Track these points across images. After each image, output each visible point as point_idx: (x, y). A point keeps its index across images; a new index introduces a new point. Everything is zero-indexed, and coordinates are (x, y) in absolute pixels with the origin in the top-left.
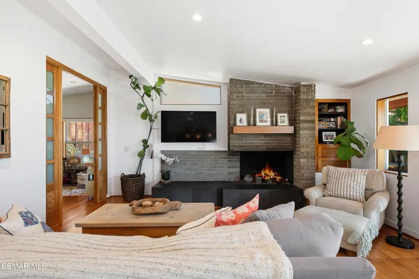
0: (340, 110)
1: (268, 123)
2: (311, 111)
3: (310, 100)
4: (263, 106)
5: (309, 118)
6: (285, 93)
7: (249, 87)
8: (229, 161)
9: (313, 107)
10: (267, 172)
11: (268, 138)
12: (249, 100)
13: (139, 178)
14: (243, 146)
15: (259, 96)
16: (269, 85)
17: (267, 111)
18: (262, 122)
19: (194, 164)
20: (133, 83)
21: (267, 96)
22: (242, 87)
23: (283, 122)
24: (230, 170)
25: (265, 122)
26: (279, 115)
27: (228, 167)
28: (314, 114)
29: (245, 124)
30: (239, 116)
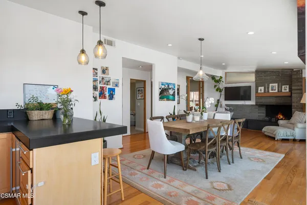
1: (276, 91)
2: (299, 84)
3: (298, 78)
4: (274, 82)
5: (298, 88)
6: (287, 75)
7: (265, 74)
8: (259, 110)
9: (301, 82)
12: (265, 80)
14: (262, 103)
15: (271, 78)
16: (278, 71)
17: (276, 84)
18: (272, 90)
20: (212, 78)
21: (277, 77)
22: (262, 74)
24: (259, 114)
25: (274, 90)
26: (283, 86)
28: (301, 86)
29: (263, 91)
30: (260, 88)
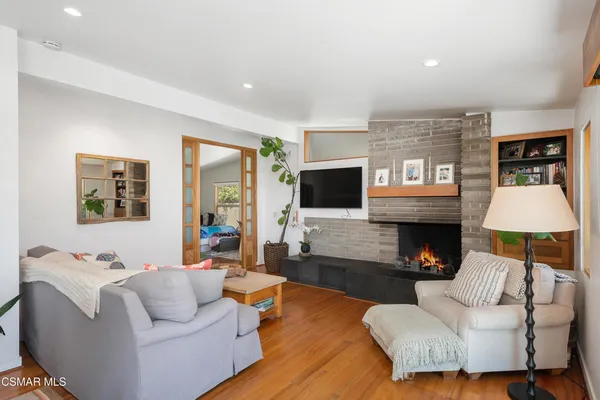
0: (553, 150)
1: (421, 181)
2: (482, 158)
3: (479, 140)
4: (414, 155)
5: (479, 171)
6: (449, 131)
7: (393, 130)
8: (381, 235)
9: (487, 152)
10: (427, 256)
11: (422, 204)
12: (392, 149)
13: (282, 247)
14: (385, 214)
15: (407, 142)
16: (423, 122)
17: (421, 162)
18: (410, 179)
19: (338, 236)
21: (422, 140)
22: (384, 130)
23: (445, 178)
24: (383, 247)
25: (416, 179)
26: (439, 167)
27: (381, 243)
28: (488, 164)
29: (386, 183)
